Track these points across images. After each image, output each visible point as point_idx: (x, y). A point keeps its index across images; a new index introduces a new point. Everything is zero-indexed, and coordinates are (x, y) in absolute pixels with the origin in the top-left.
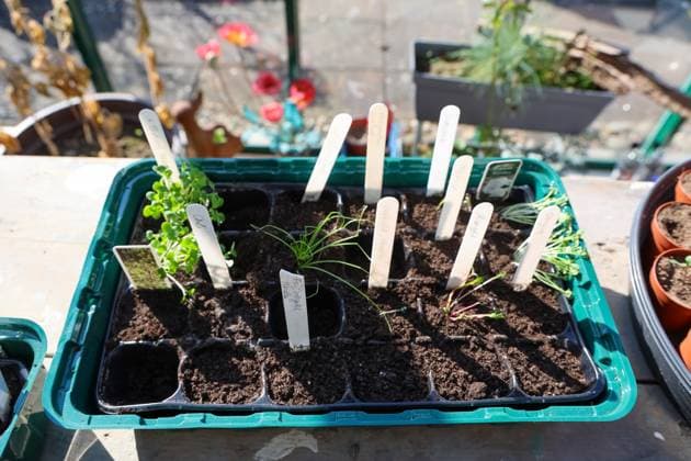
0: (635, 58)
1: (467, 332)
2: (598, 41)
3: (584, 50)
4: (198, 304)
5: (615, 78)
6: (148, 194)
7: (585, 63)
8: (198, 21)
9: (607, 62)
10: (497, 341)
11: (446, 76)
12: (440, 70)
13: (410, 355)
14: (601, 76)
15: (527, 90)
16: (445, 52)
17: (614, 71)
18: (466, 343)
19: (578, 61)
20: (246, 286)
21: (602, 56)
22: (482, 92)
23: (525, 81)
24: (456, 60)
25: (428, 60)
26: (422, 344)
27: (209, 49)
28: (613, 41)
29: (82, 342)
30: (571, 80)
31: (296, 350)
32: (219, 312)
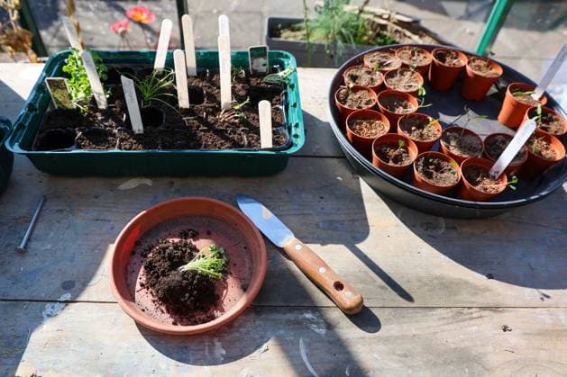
0: (424, 24)
1: (227, 127)
2: (397, 13)
3: (388, 19)
4: (89, 115)
5: (409, 37)
6: (66, 60)
7: (389, 28)
8: (117, 14)
9: (403, 27)
10: (242, 131)
11: (291, 40)
12: (287, 36)
13: (195, 134)
14: (400, 37)
15: (346, 47)
16: (291, 24)
17: (408, 33)
18: (227, 131)
19: (384, 27)
20: (115, 107)
21: (400, 23)
22: (314, 49)
23: (345, 41)
24: (299, 29)
25: (279, 30)
26: (202, 131)
27: (120, 26)
28: (408, 14)
29: (27, 124)
30: (379, 40)
31: (137, 132)
32: (100, 118)
